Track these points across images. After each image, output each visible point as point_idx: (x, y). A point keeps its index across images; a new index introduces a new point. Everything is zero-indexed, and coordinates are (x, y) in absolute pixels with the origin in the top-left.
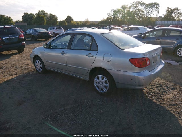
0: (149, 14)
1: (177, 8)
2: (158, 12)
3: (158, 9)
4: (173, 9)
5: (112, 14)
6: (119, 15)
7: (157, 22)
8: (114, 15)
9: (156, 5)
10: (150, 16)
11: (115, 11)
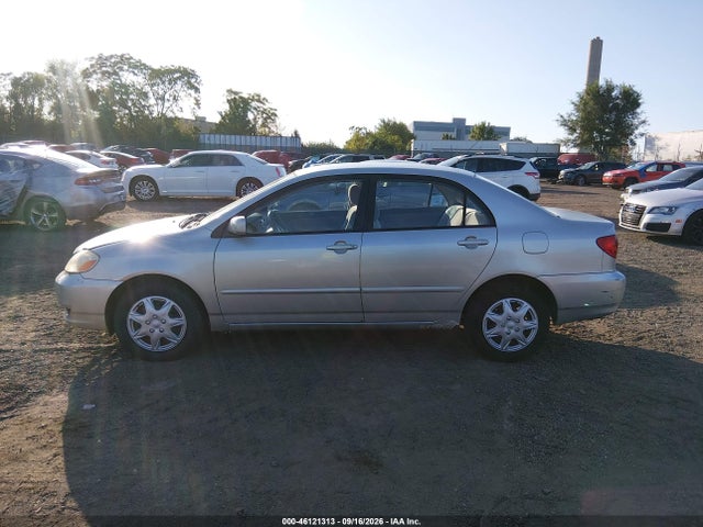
0: (167, 104)
1: (259, 96)
2: (198, 103)
3: (197, 90)
4: (246, 96)
5: (7, 93)
6: (40, 100)
7: (205, 139)
8: (13, 96)
9: (187, 77)
10: (170, 115)
11: (16, 82)
